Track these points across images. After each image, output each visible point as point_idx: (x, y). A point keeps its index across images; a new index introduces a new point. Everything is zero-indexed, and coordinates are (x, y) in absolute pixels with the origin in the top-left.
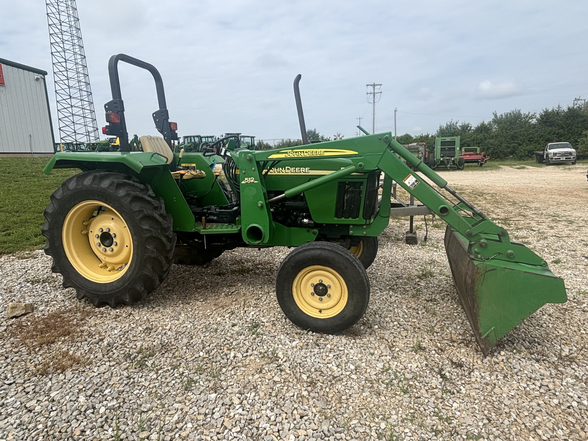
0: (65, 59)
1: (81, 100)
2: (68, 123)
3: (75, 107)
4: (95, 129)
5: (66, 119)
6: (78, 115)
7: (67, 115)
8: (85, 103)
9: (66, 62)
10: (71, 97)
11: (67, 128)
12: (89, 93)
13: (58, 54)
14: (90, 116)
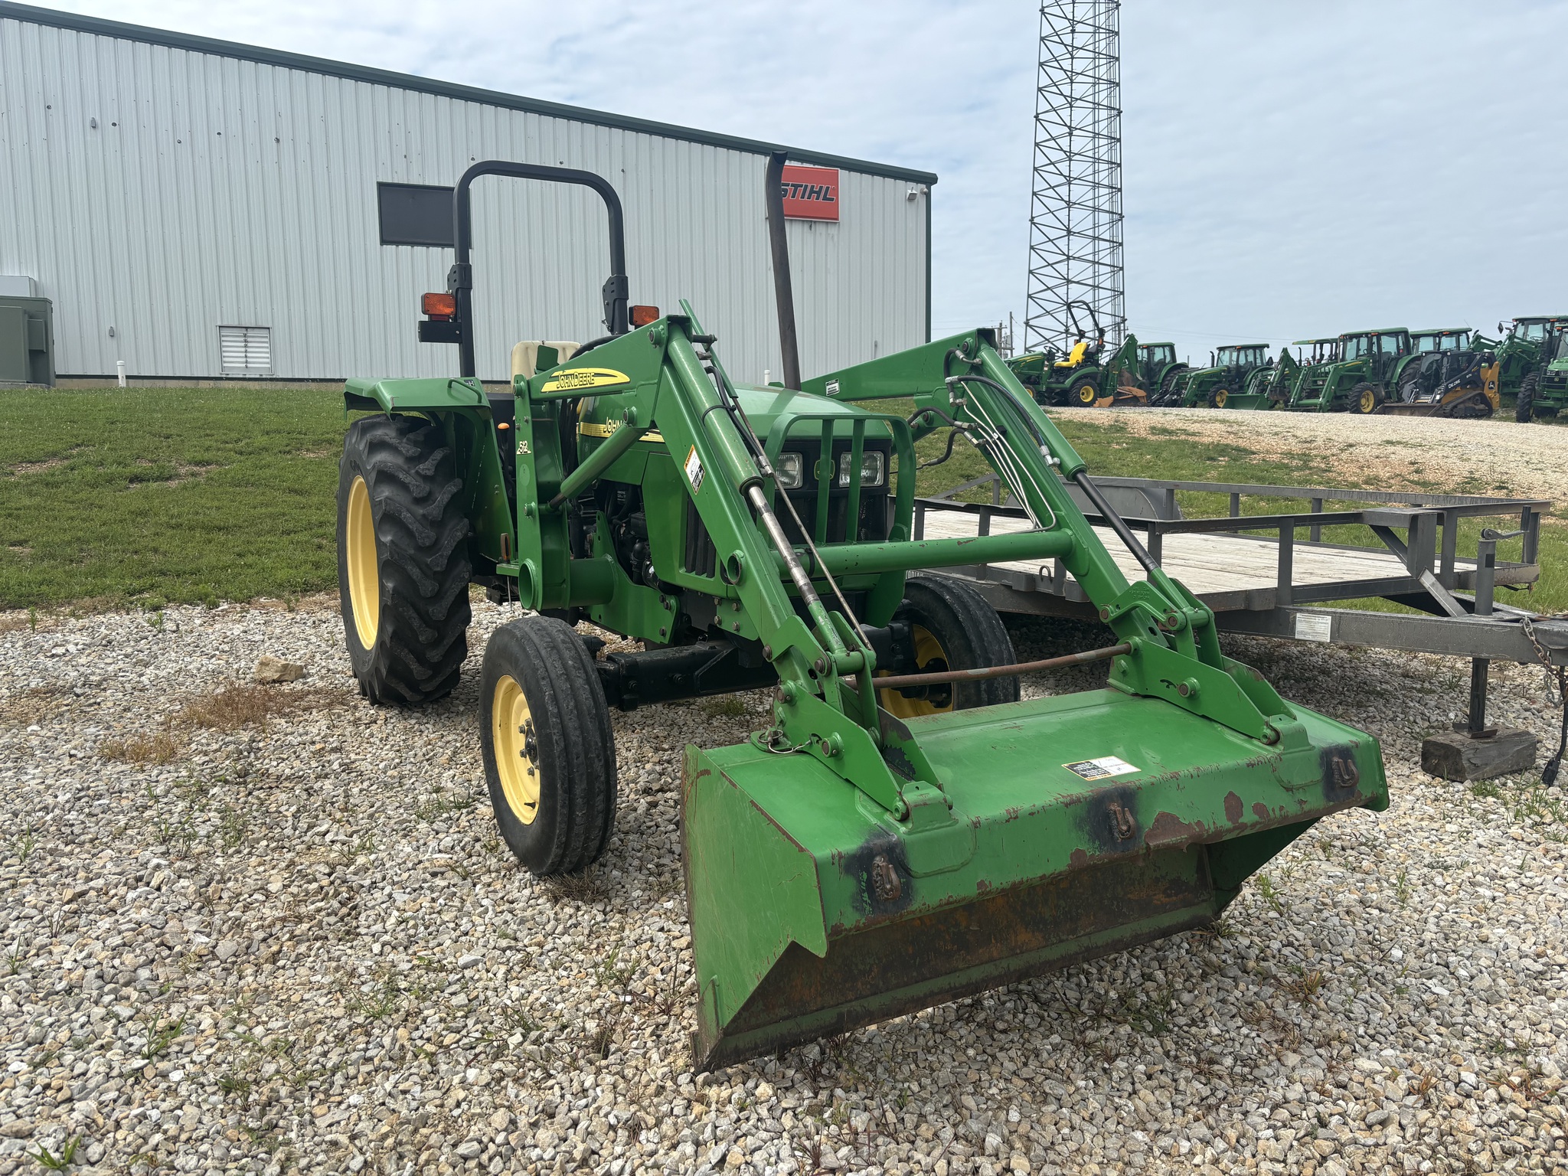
0: (1070, 127)
1: (1094, 238)
2: (1049, 307)
3: (1074, 258)
4: (1118, 320)
5: (1048, 295)
6: (1078, 283)
7: (1051, 283)
8: (1104, 245)
9: (1071, 134)
10: (1069, 232)
11: (1047, 321)
12: (1116, 217)
13: (1052, 116)
14: (1108, 284)
